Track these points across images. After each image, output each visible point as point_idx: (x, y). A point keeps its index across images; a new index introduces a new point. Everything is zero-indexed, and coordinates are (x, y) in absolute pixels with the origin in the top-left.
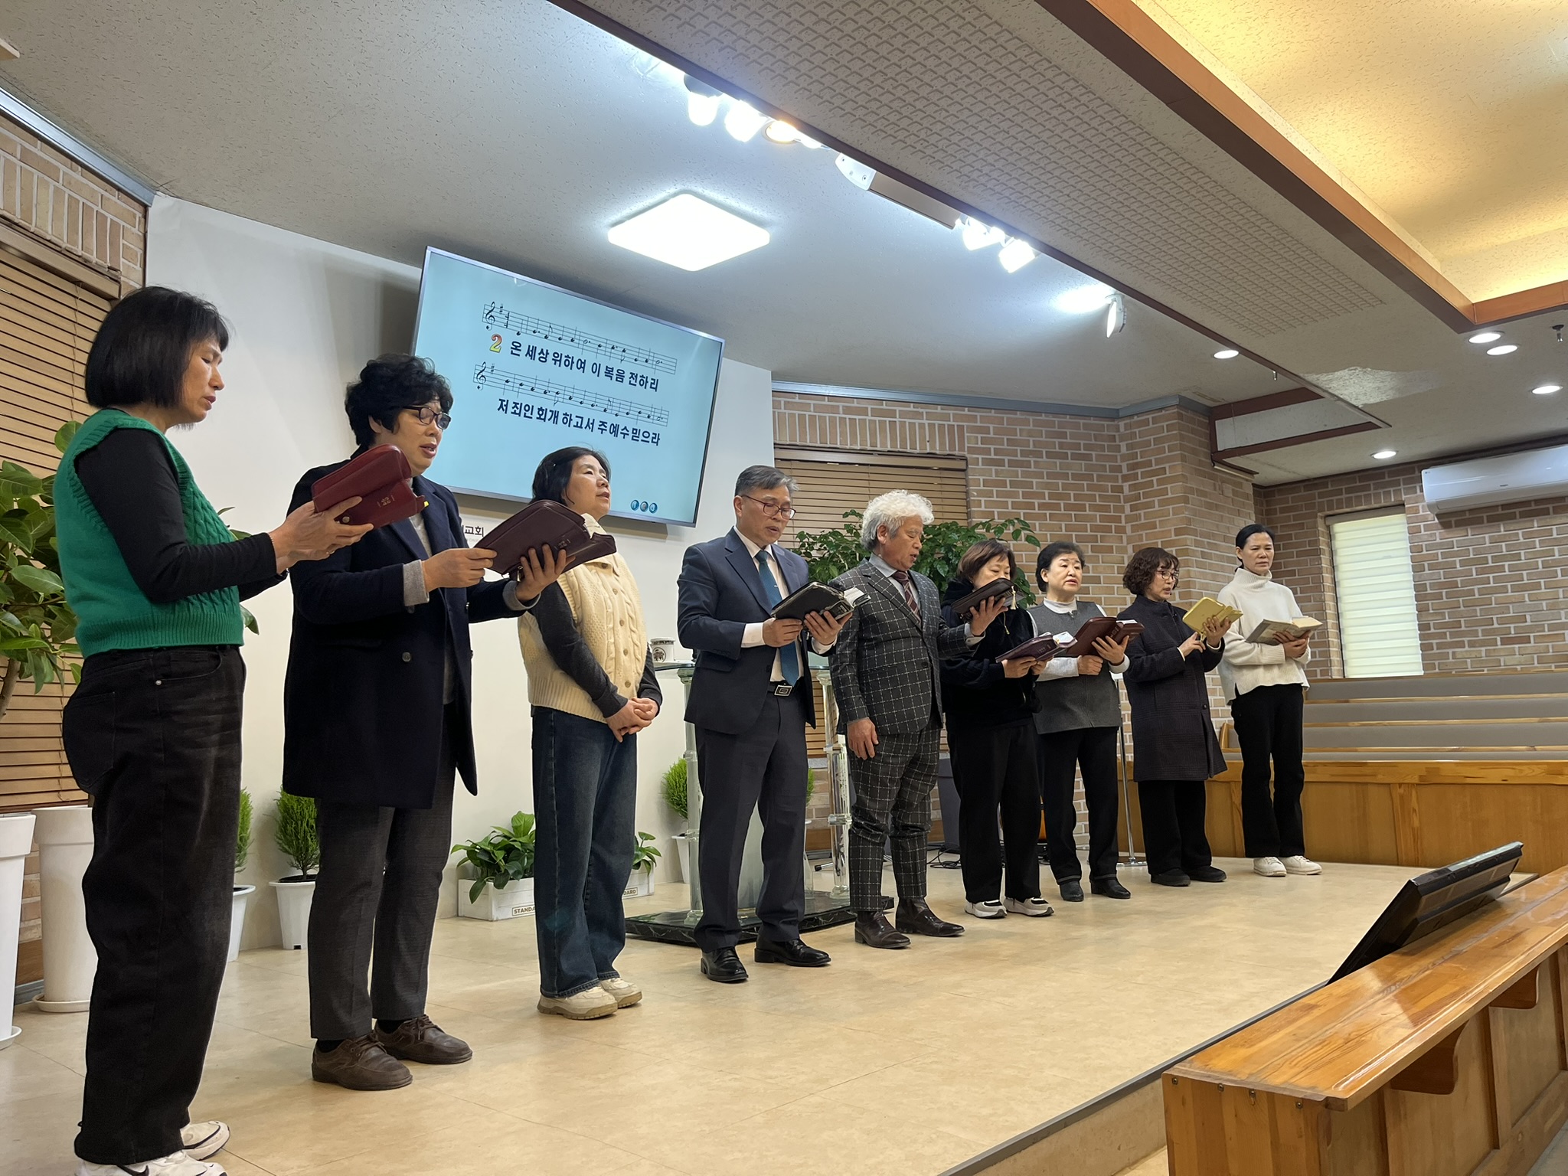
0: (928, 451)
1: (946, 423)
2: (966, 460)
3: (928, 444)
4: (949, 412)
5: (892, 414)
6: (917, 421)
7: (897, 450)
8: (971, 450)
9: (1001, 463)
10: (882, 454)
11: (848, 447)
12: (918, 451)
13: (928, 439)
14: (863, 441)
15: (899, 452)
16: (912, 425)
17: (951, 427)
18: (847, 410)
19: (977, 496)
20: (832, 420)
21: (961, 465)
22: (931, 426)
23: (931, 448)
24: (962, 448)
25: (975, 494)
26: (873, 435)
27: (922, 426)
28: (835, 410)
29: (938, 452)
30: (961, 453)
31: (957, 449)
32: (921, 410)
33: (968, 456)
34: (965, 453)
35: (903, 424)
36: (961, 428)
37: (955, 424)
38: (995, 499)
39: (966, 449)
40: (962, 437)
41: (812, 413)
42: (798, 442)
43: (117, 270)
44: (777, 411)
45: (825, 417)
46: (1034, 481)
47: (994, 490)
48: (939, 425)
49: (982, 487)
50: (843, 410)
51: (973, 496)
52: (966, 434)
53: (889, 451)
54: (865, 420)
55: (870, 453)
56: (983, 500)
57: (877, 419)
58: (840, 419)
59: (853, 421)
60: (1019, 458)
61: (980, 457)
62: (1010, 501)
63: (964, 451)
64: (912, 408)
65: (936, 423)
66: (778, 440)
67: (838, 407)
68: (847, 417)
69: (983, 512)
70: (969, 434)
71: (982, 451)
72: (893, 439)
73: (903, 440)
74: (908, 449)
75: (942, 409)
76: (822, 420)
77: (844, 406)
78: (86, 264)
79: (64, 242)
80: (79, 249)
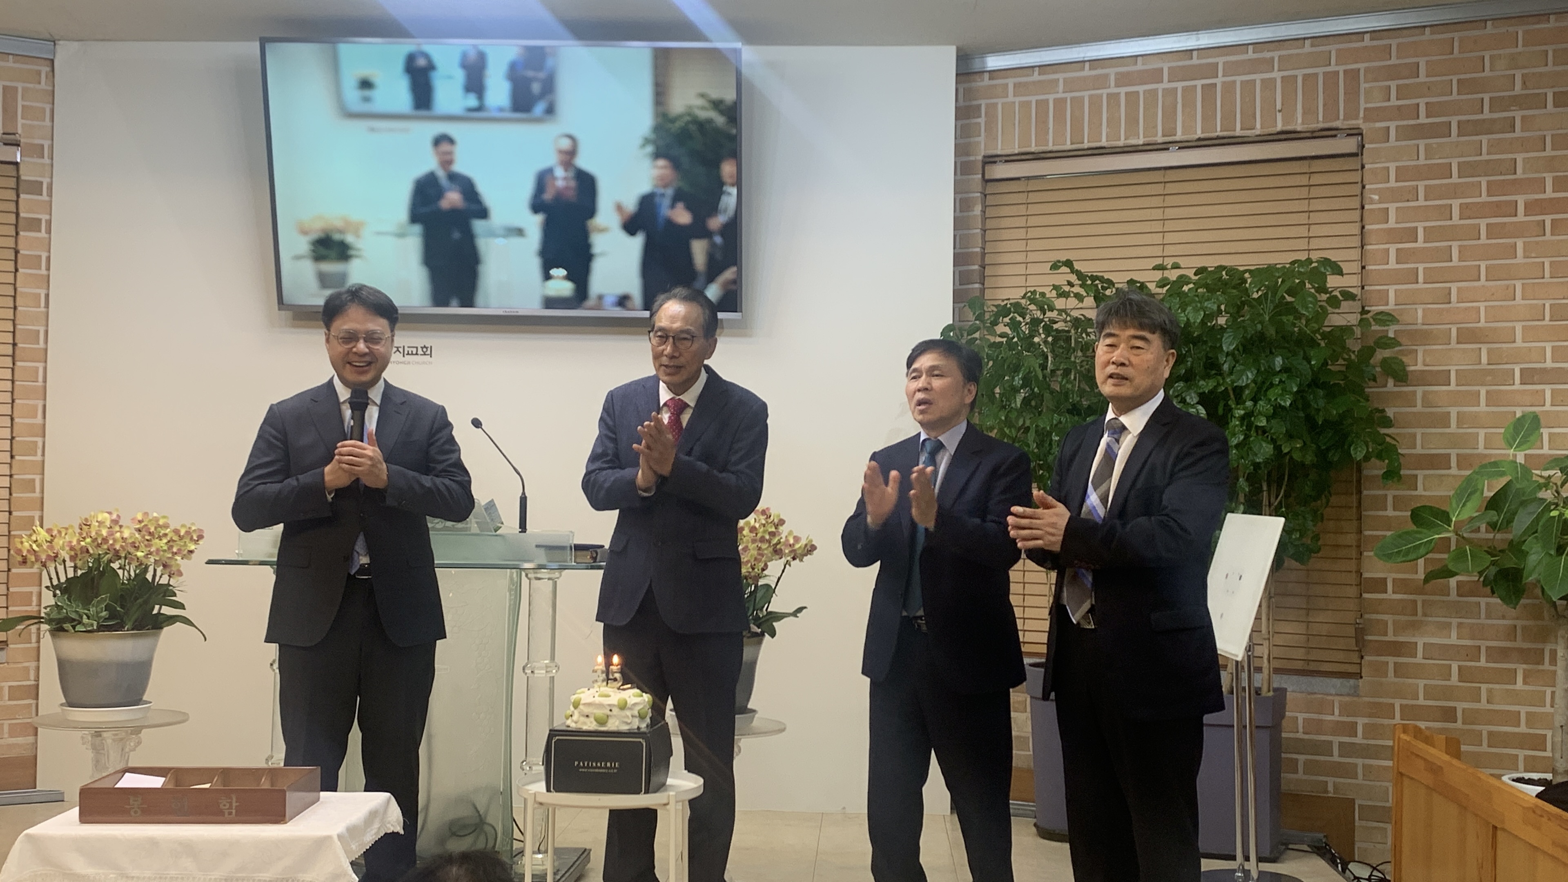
0: (1279, 127)
1: (1320, 70)
2: (1361, 134)
3: (1279, 116)
4: (1327, 48)
5: (1212, 70)
6: (1258, 77)
7: (1214, 135)
8: (1372, 115)
9: (1444, 130)
10: (1185, 146)
11: (1121, 143)
12: (1258, 131)
13: (1279, 107)
14: (1150, 126)
15: (1218, 138)
16: (1248, 87)
17: (1331, 79)
18: (1123, 80)
19: (1382, 201)
20: (1095, 102)
21: (1349, 145)
22: (1289, 81)
23: (1284, 122)
24: (1351, 113)
25: (1376, 197)
26: (1170, 115)
27: (1269, 85)
28: (1101, 82)
29: (1299, 129)
30: (1352, 123)
31: (1341, 117)
32: (1268, 55)
33: (1364, 127)
34: (1359, 122)
35: (1229, 88)
36: (1353, 76)
37: (1341, 69)
38: (1421, 202)
39: (1362, 115)
40: (1353, 93)
41: (1060, 95)
42: (1033, 148)
43: (14, 134)
44: (1000, 101)
45: (1082, 98)
46: (1520, 158)
47: (1421, 185)
48: (1306, 77)
49: (1393, 183)
50: (1116, 79)
51: (1372, 202)
52: (1363, 86)
53: (1199, 139)
54: (1156, 91)
55: (1164, 147)
56: (1392, 207)
57: (1179, 85)
58: (1109, 95)
59: (1132, 97)
60: (1487, 115)
61: (1392, 125)
62: (1456, 204)
63: (1357, 117)
64: (1251, 54)
65: (1300, 73)
66: (1000, 149)
67: (1107, 76)
68: (1123, 90)
69: (1390, 231)
70: (1367, 85)
71: (1399, 112)
72: (1209, 117)
73: (1228, 117)
74: (1238, 132)
75: (1312, 46)
76: (1077, 103)
77: (1117, 74)
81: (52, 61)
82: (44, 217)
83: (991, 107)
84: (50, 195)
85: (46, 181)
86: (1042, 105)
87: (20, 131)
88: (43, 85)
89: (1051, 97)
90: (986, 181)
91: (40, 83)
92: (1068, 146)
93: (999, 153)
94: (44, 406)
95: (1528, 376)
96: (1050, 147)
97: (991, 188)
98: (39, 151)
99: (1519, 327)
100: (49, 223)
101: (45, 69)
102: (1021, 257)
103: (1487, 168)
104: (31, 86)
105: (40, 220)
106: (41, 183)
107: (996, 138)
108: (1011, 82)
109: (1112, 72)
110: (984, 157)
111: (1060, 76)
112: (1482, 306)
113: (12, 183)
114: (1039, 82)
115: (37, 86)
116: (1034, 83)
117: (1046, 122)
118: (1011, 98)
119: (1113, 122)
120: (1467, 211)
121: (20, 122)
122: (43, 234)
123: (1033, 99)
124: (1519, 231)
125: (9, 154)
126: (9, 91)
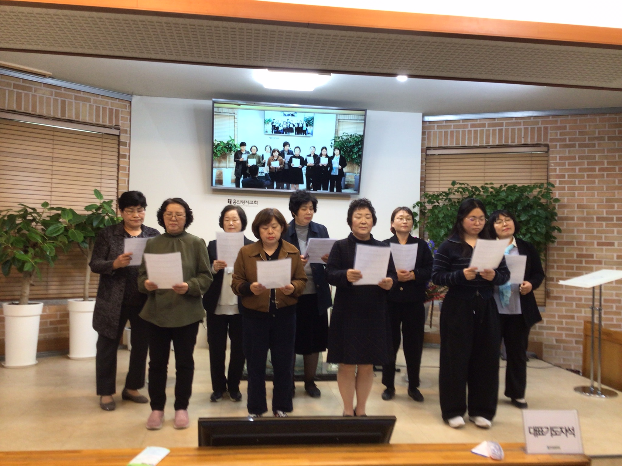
0: (523, 143)
1: (536, 126)
2: (548, 146)
3: (523, 139)
4: (539, 120)
5: (502, 125)
6: (516, 127)
8: (552, 140)
9: (573, 146)
10: (492, 147)
11: (472, 145)
12: (516, 144)
13: (523, 137)
14: (482, 140)
15: (503, 145)
16: (513, 130)
17: (539, 129)
18: (473, 126)
19: (554, 166)
20: (464, 132)
21: (545, 149)
22: (526, 129)
23: (524, 141)
24: (545, 139)
25: (552, 165)
26: (488, 137)
27: (519, 130)
28: (465, 126)
29: (529, 143)
30: (545, 142)
31: (542, 141)
32: (519, 121)
33: (550, 144)
34: (548, 143)
35: (507, 130)
36: (546, 128)
37: (543, 126)
38: (567, 167)
39: (549, 140)
40: (546, 134)
41: (452, 130)
42: (443, 145)
43: (118, 126)
44: (432, 131)
45: (459, 131)
46: (597, 155)
47: (567, 162)
48: (531, 128)
49: (558, 161)
50: (471, 126)
51: (552, 166)
52: (549, 131)
53: (497, 145)
54: (484, 130)
55: (485, 147)
56: (558, 168)
57: (491, 129)
58: (468, 131)
59: (476, 132)
60: (587, 142)
61: (558, 144)
62: (577, 168)
63: (547, 141)
64: (514, 120)
65: (529, 127)
66: (432, 145)
67: (467, 125)
68: (473, 129)
69: (557, 175)
70: (551, 131)
71: (560, 140)
72: (500, 139)
73: (507, 139)
74: (510, 143)
75: (533, 119)
76: (458, 132)
77: (471, 124)
78: (104, 126)
79: (94, 122)
80: (101, 123)
81: (130, 102)
82: (128, 154)
83: (430, 132)
84: (130, 147)
85: (128, 142)
86: (446, 133)
87: (120, 125)
88: (128, 110)
89: (449, 130)
90: (427, 155)
91: (126, 109)
92: (454, 145)
93: (432, 146)
95: (598, 219)
96: (449, 145)
97: (428, 157)
98: (126, 132)
99: (596, 204)
100: (129, 156)
101: (128, 105)
102: (437, 179)
103: (587, 158)
104: (123, 110)
105: (126, 155)
107: (430, 142)
108: (436, 125)
109: (469, 123)
110: (427, 147)
111: (452, 124)
112: (585, 198)
113: (117, 142)
114: (446, 125)
115: (126, 110)
116: (443, 126)
117: (447, 138)
118: (436, 130)
119: (469, 138)
120: (580, 170)
121: (120, 122)
122: (127, 160)
123: (443, 130)
124: (596, 176)
125: (116, 132)
126: (117, 111)
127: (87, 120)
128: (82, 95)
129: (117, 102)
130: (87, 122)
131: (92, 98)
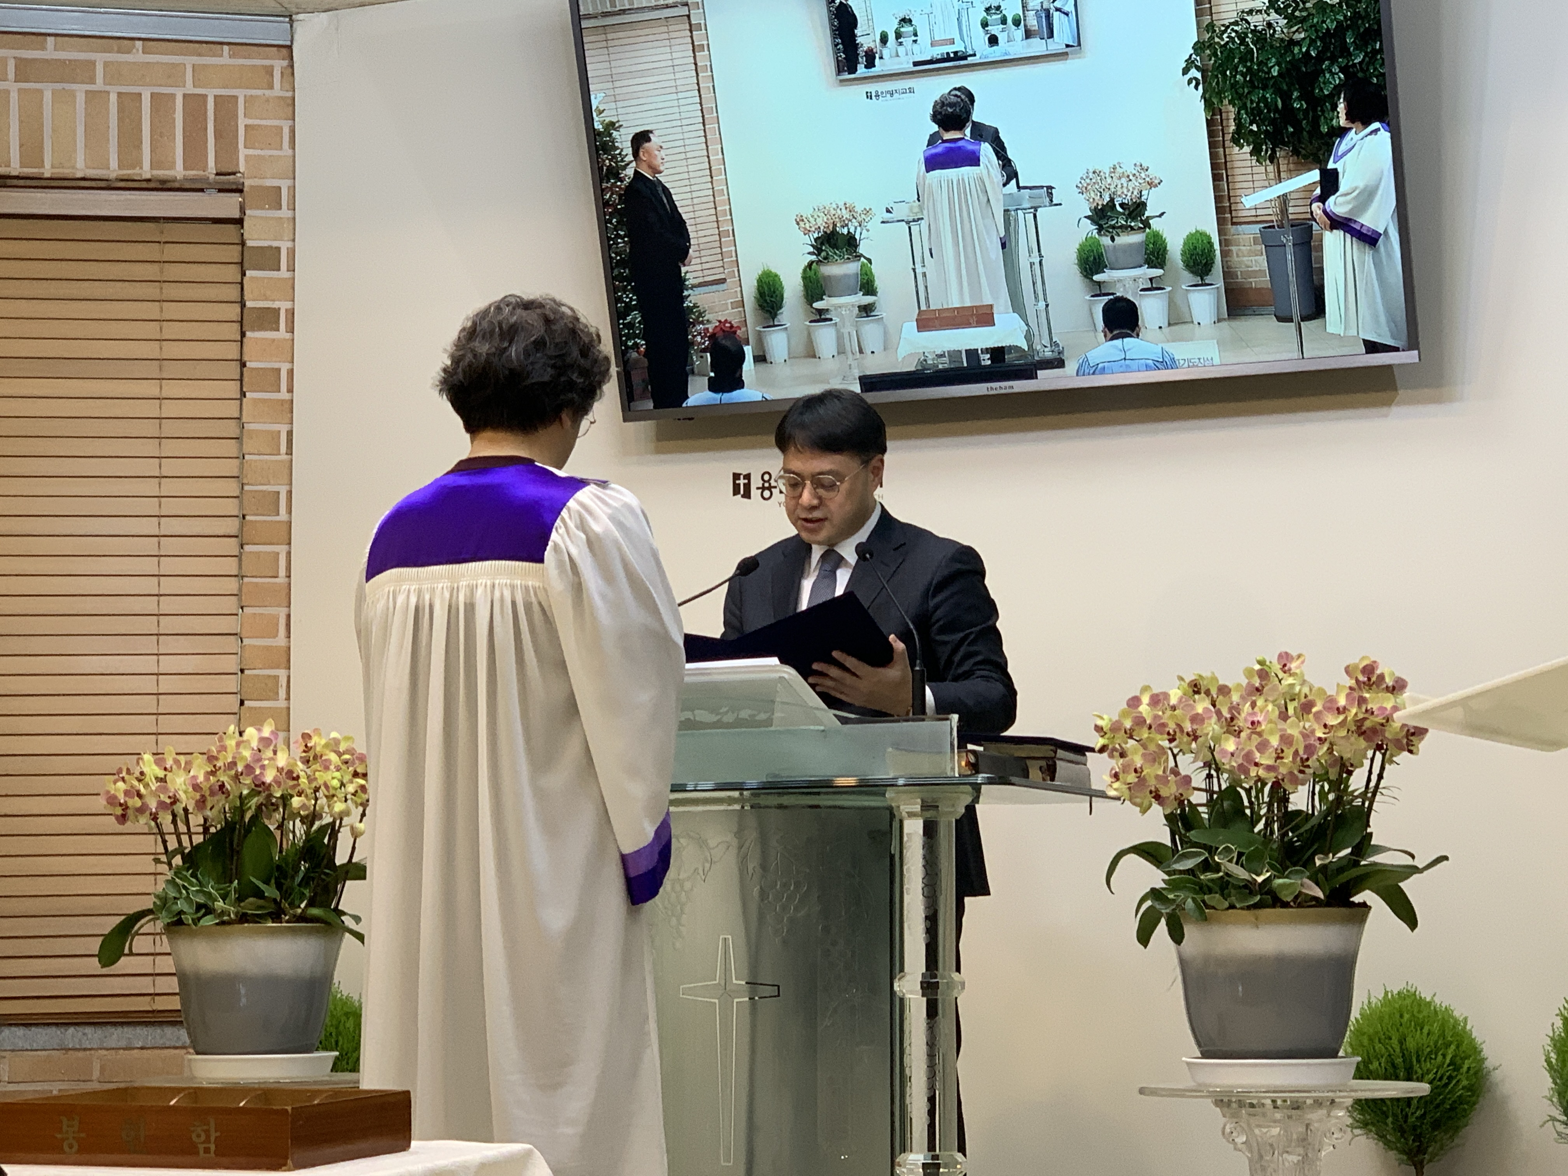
43: (234, 174)
78: (164, 186)
79: (113, 170)
80: (146, 171)
81: (290, 49)
82: (283, 306)
84: (292, 269)
85: (284, 246)
87: (243, 167)
88: (278, 90)
91: (271, 87)
94: (289, 616)
98: (273, 198)
100: (291, 313)
101: (279, 65)
104: (259, 92)
105: (277, 311)
106: (278, 249)
113: (233, 253)
115: (268, 92)
121: (243, 152)
125: (228, 206)
126: (226, 105)
127: (80, 167)
128: (50, 51)
129: (225, 58)
130: (79, 175)
131: (100, 58)
